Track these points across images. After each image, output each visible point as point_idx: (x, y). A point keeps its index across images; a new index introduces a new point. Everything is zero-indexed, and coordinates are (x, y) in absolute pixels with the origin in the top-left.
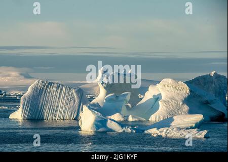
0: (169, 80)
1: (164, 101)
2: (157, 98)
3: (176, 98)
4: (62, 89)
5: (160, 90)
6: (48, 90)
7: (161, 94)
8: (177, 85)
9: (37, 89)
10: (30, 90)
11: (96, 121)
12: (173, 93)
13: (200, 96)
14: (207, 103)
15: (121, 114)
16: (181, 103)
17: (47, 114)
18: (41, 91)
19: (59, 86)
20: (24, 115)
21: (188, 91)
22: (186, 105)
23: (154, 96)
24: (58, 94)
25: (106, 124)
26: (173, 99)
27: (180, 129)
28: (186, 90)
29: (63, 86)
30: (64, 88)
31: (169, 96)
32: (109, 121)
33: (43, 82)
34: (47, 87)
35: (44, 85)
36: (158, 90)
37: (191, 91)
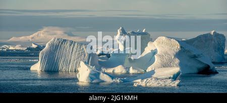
0: (164, 38)
1: (159, 55)
2: (154, 52)
3: (169, 53)
4: (74, 45)
5: (156, 46)
6: (63, 46)
7: (156, 49)
8: (170, 42)
9: (53, 45)
10: (47, 45)
11: (90, 74)
12: (167, 48)
13: (189, 51)
14: (194, 57)
15: (124, 66)
16: (173, 57)
17: (62, 66)
18: (57, 47)
19: (72, 43)
20: (42, 67)
21: (179, 47)
22: (177, 59)
23: (152, 51)
24: (71, 49)
25: (99, 76)
26: (166, 53)
27: (158, 79)
28: (177, 46)
29: (75, 42)
30: (76, 44)
31: (163, 51)
32: (102, 74)
33: (58, 39)
34: (62, 43)
35: (59, 42)
36: (154, 46)
37: (181, 47)
